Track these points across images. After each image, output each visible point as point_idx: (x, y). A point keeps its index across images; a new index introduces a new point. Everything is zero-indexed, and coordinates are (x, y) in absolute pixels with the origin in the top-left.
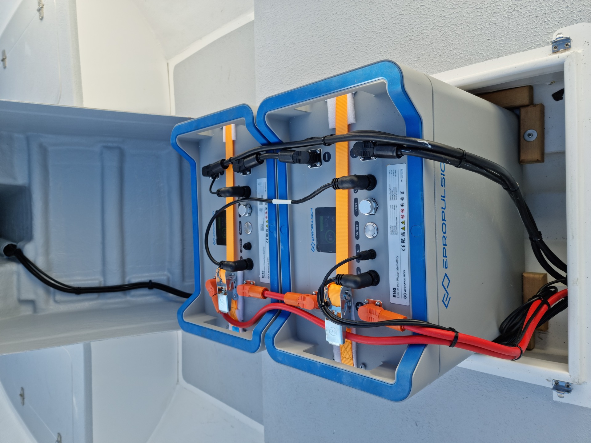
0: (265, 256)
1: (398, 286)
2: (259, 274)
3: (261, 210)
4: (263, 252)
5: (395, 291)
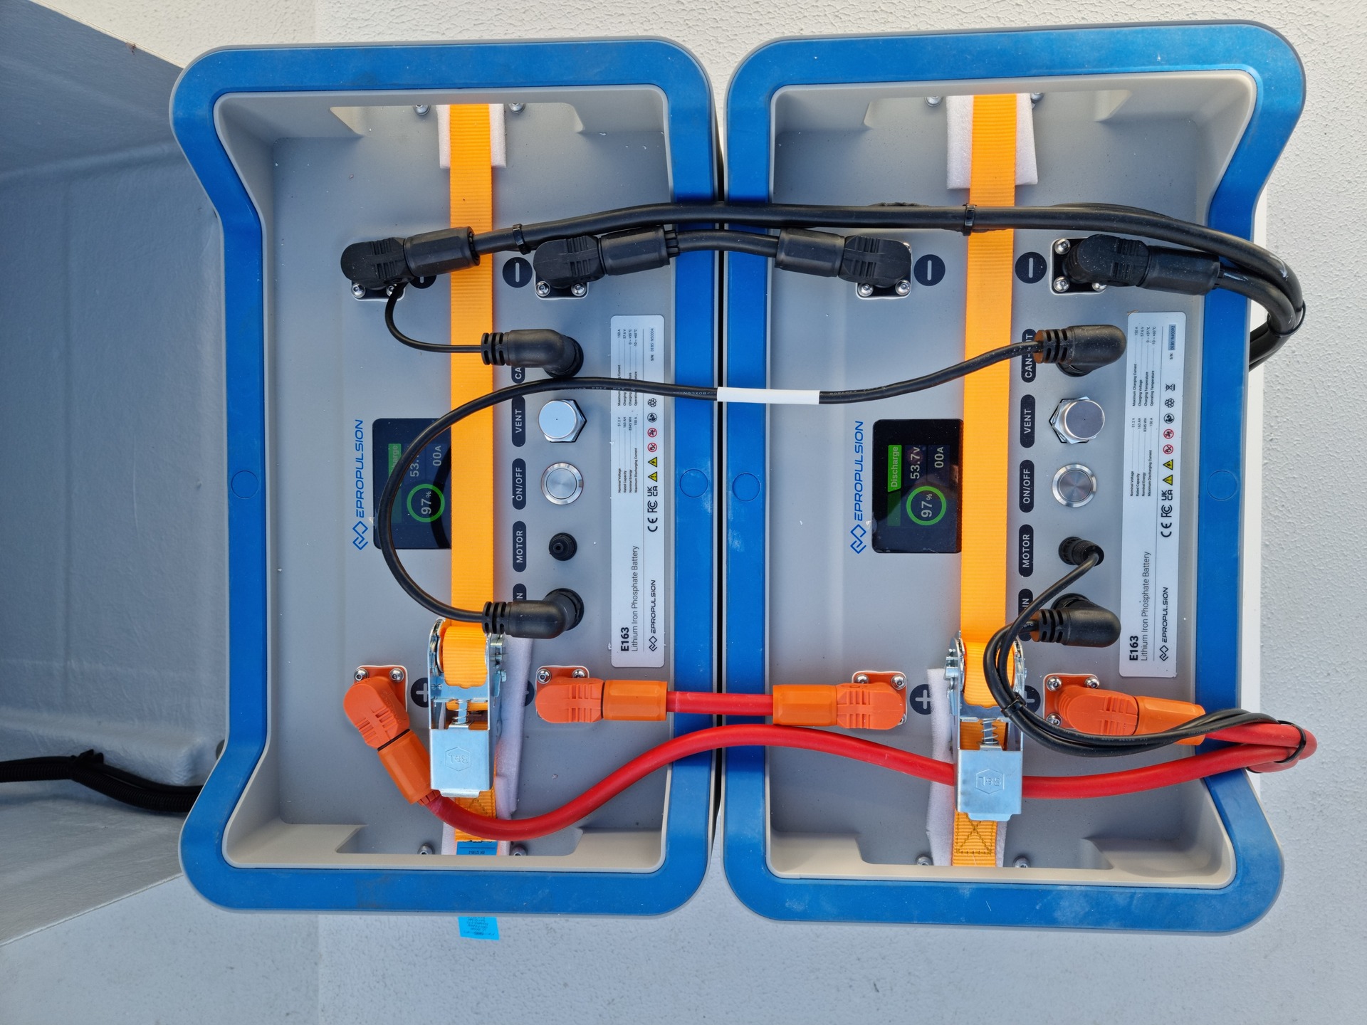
0: (640, 578)
1: (1145, 630)
2: (608, 638)
3: (629, 423)
4: (631, 564)
5: (1134, 645)
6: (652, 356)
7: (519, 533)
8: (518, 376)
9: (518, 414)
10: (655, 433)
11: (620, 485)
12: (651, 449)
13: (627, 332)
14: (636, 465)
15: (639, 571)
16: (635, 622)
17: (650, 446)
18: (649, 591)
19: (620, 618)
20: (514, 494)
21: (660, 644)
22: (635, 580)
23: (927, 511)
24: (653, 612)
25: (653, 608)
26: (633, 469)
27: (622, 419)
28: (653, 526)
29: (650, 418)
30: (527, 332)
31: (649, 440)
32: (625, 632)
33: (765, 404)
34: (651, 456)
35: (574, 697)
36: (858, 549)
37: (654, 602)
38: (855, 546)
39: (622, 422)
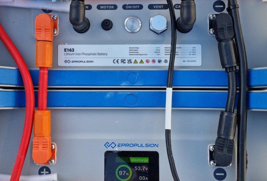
6: (185, 61)
7: (113, 7)
8: (177, 7)
9: (161, 7)
10: (153, 62)
11: (132, 48)
12: (147, 61)
13: (195, 51)
14: (141, 55)
15: (97, 56)
16: (76, 54)
17: (148, 61)
18: (89, 60)
19: (78, 48)
20: (129, 5)
21: (67, 65)
22: (93, 54)
23: (122, 173)
24: (80, 62)
25: (82, 61)
26: (139, 54)
27: (159, 49)
28: (115, 61)
29: (160, 60)
30: (195, 10)
31: (151, 60)
32: (72, 50)
33: (165, 107)
34: (144, 61)
35: (45, 29)
36: (106, 145)
37: (84, 62)
38: (107, 144)
39: (158, 49)
